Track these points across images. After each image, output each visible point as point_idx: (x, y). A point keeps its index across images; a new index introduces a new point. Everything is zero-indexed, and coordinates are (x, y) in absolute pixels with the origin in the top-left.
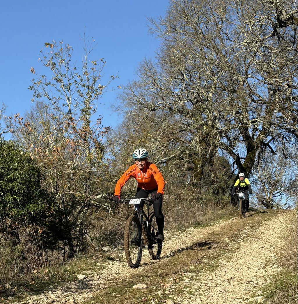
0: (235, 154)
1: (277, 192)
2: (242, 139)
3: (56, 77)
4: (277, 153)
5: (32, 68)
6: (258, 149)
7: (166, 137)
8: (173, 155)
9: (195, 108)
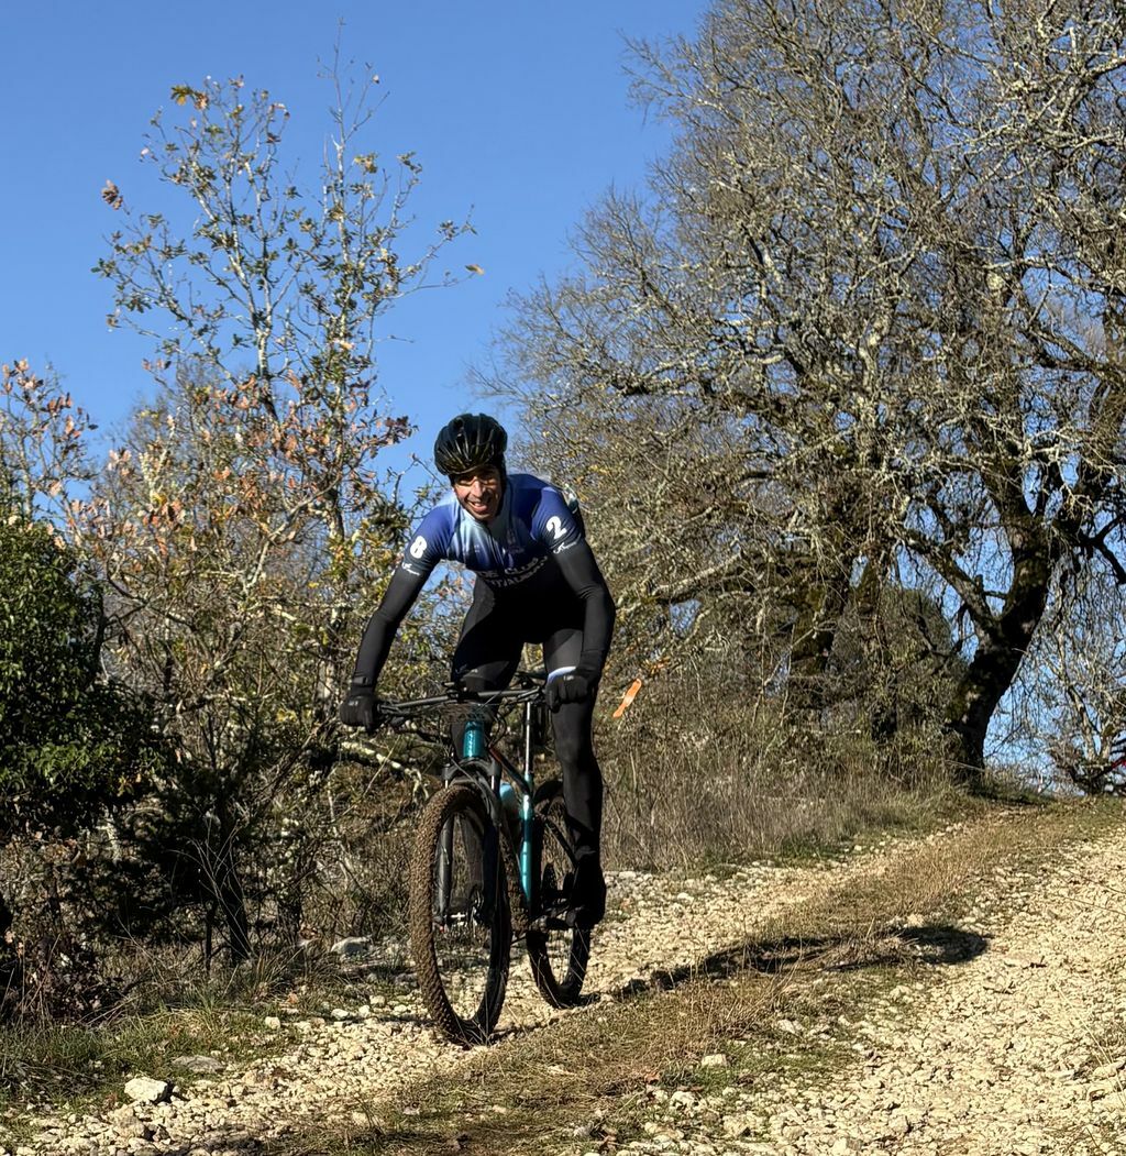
0: (964, 577)
2: (996, 520)
3: (212, 223)
5: (109, 186)
6: (1057, 559)
7: (686, 500)
8: (711, 571)
9: (804, 386)
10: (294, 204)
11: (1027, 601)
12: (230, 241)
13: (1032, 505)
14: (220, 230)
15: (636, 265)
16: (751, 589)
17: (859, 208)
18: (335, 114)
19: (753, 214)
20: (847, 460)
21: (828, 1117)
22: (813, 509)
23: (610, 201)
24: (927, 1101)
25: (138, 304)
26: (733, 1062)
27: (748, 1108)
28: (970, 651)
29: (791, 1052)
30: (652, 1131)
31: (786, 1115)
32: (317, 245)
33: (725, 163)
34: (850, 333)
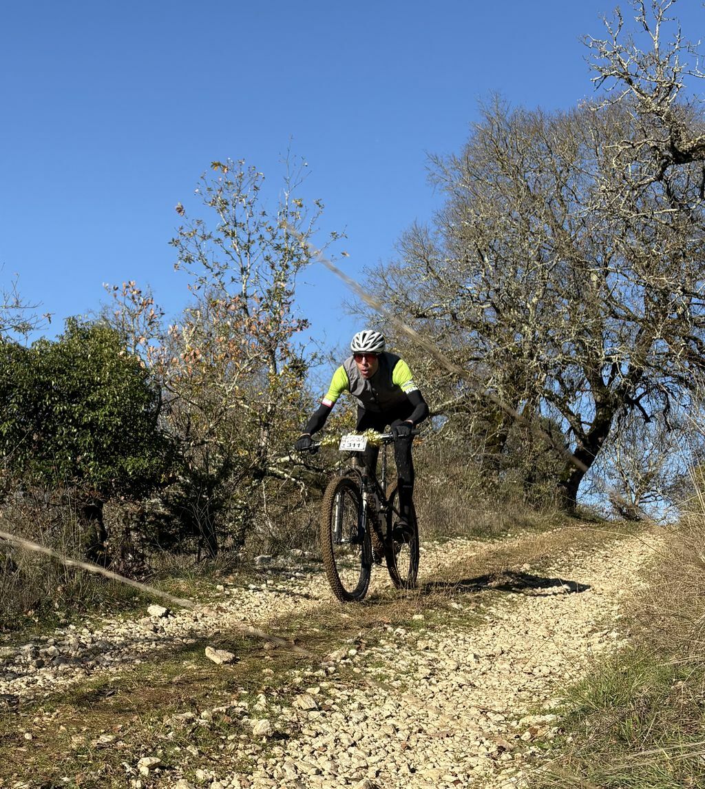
0: (572, 414)
1: (649, 494)
2: (589, 388)
3: (225, 225)
4: (651, 419)
5: (179, 205)
6: (617, 409)
7: (441, 368)
8: (450, 402)
9: (499, 319)
10: (264, 219)
11: (601, 428)
12: (233, 234)
13: (606, 381)
14: (229, 228)
15: (424, 258)
16: (469, 412)
17: (531, 239)
18: (286, 179)
19: (481, 238)
20: (518, 355)
21: (466, 645)
22: (500, 377)
23: (414, 227)
24: (514, 642)
25: (188, 260)
26: (427, 618)
27: (430, 638)
28: (573, 448)
29: (455, 617)
30: (383, 643)
31: (447, 642)
32: (273, 239)
33: (469, 214)
34: (523, 296)
